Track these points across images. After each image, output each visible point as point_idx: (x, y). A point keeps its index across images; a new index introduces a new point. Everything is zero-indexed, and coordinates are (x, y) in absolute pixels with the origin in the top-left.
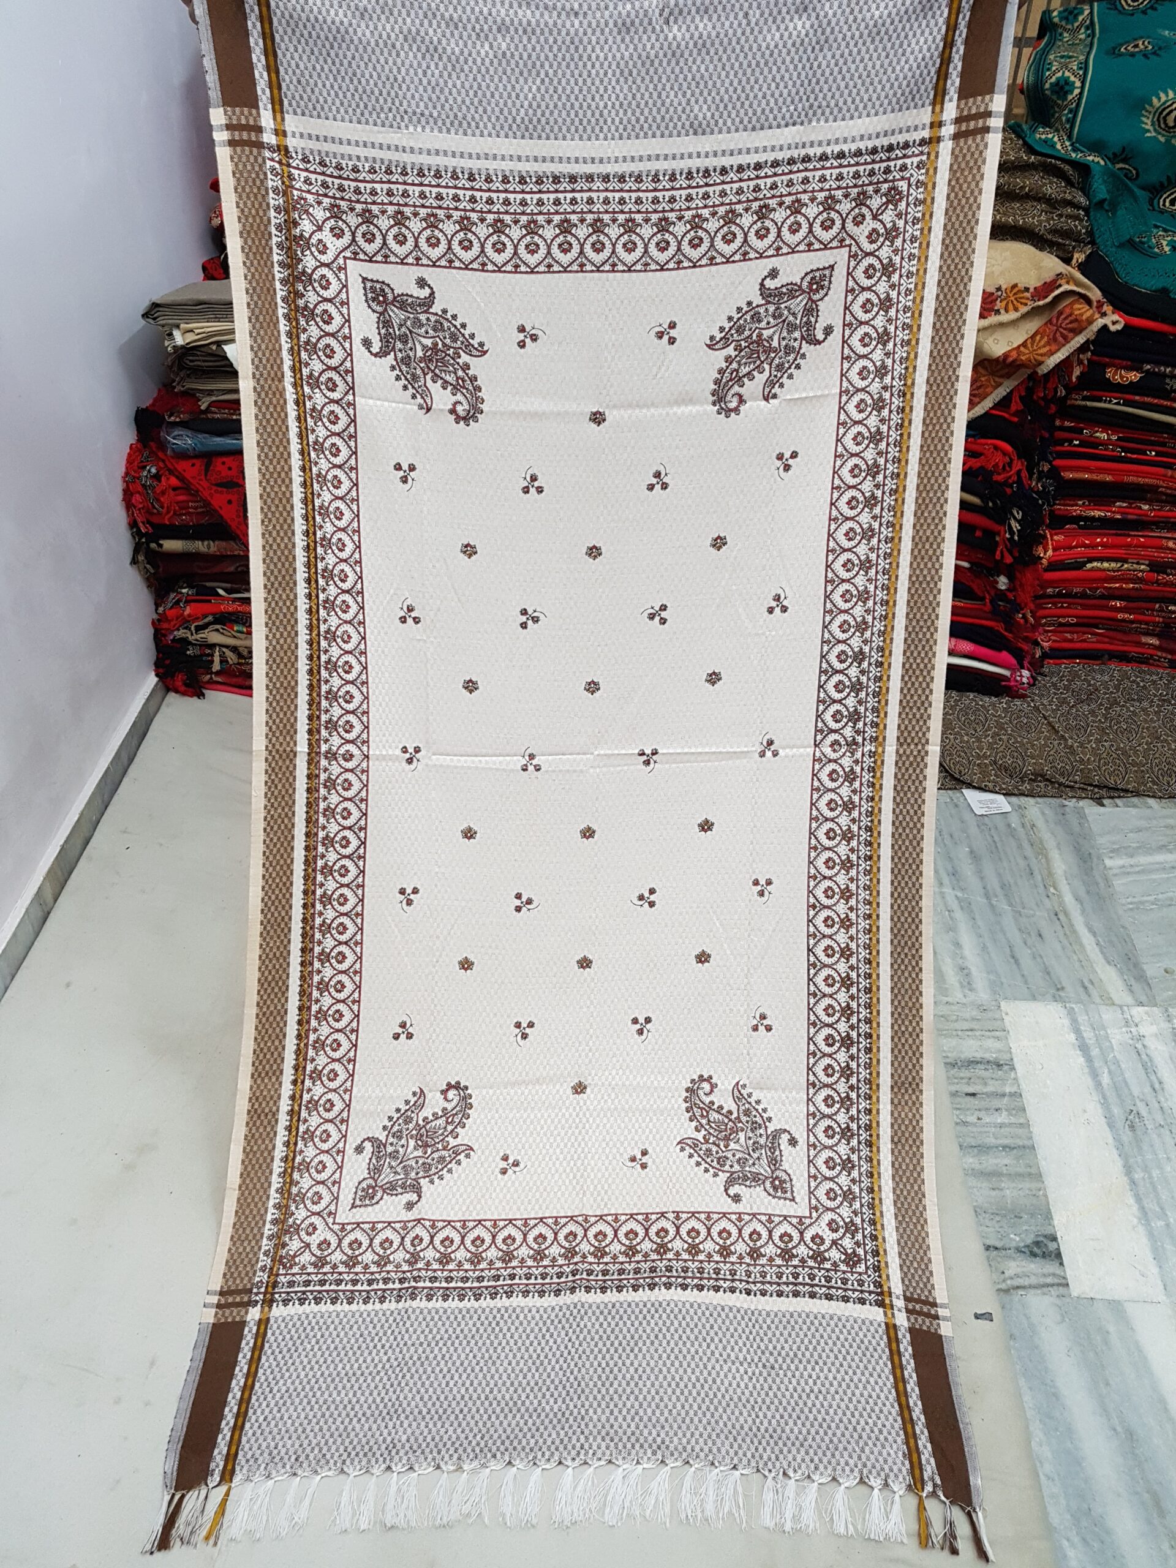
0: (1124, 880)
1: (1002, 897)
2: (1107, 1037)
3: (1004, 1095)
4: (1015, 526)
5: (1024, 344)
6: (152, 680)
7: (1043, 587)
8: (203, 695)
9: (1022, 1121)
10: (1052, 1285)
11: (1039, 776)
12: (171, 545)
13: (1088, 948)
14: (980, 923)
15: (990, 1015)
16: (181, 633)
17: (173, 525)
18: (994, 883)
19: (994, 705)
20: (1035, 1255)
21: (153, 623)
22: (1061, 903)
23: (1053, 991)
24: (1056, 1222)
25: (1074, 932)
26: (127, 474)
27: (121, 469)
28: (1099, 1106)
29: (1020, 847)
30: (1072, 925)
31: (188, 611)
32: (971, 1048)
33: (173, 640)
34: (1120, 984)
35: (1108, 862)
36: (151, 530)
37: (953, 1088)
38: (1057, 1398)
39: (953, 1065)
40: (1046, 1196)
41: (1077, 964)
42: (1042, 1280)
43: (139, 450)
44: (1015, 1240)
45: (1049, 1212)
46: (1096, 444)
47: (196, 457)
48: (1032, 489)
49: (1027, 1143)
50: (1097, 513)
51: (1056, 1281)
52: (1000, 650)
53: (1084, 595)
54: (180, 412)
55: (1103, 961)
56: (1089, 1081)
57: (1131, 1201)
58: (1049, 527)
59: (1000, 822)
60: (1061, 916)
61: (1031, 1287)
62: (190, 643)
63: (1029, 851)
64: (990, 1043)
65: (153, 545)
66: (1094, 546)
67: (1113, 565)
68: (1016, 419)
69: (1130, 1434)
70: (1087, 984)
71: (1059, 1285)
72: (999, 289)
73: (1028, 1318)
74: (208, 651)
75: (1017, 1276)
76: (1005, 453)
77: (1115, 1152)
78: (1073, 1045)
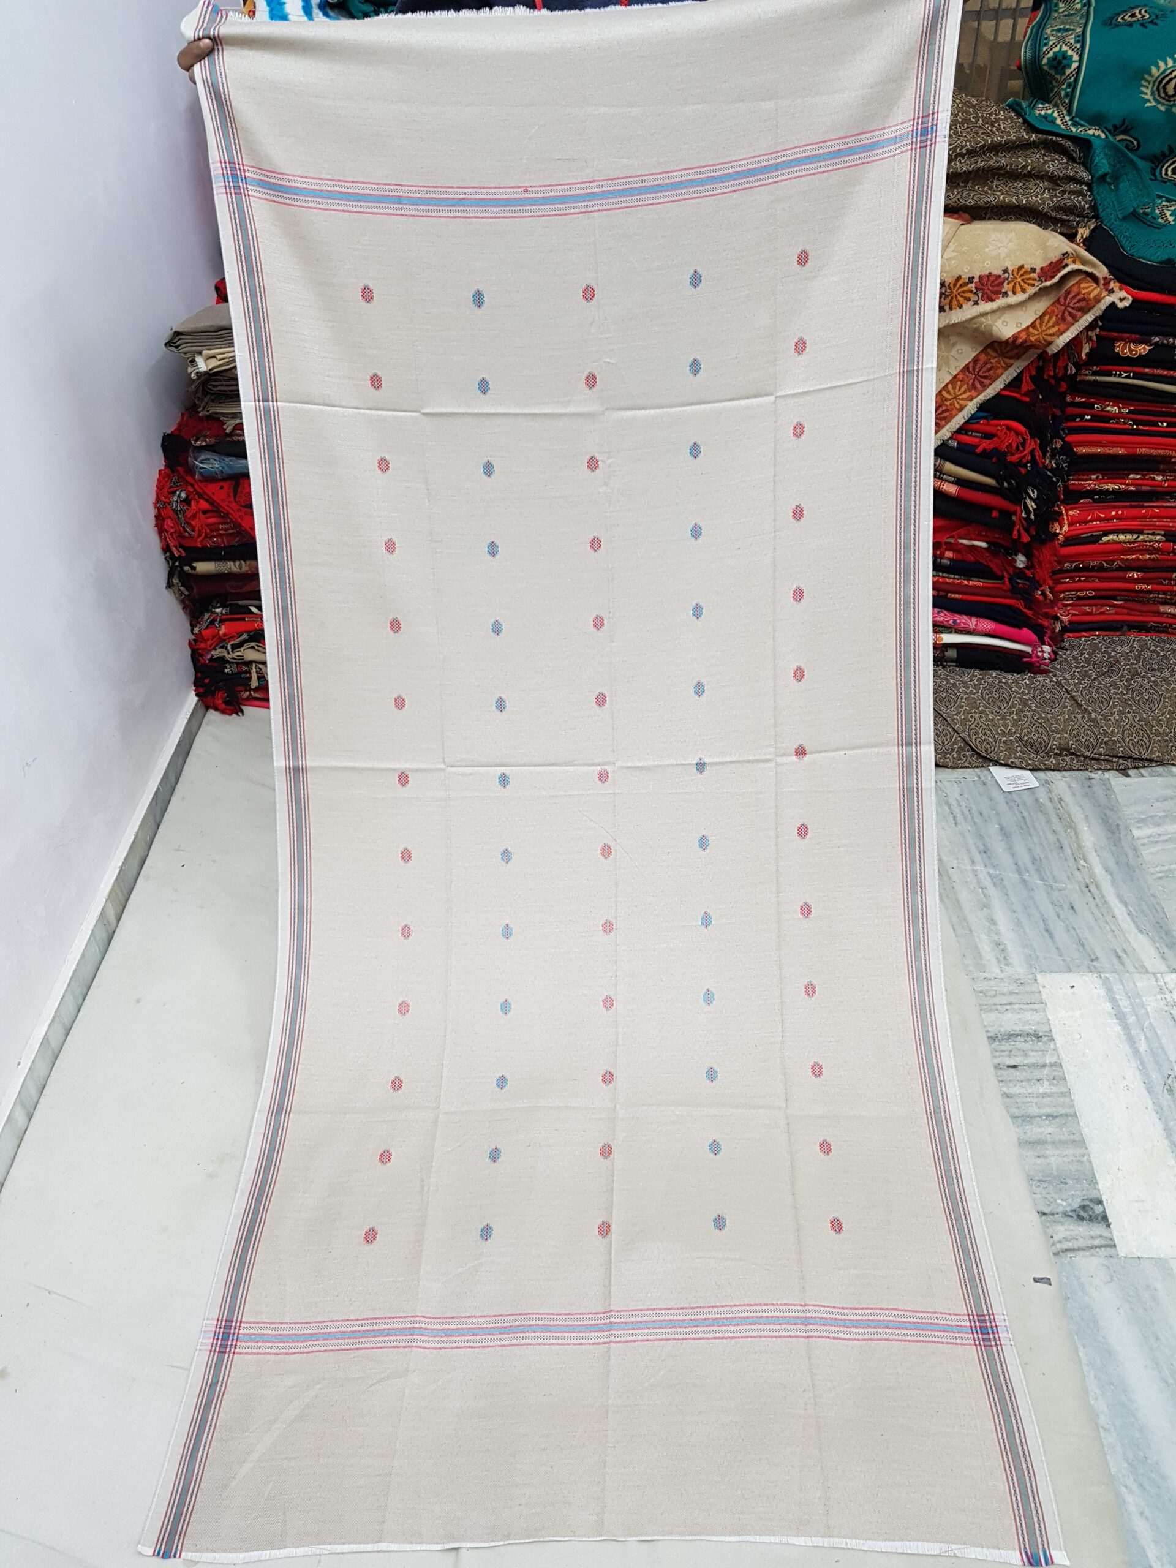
0: (1153, 850)
1: (1033, 872)
2: (1143, 1005)
3: (1044, 1066)
4: (1031, 505)
5: (1033, 325)
6: (192, 699)
7: (1060, 563)
8: (242, 712)
9: (1064, 1090)
10: (1100, 1247)
11: (1065, 750)
12: (203, 567)
13: (1120, 918)
14: (1013, 900)
15: (1027, 988)
16: (218, 653)
17: (204, 548)
18: (1025, 858)
19: (1016, 681)
20: (1081, 1218)
21: (190, 644)
22: (1092, 876)
23: (1087, 962)
24: (1100, 1186)
25: (1106, 902)
26: (158, 500)
27: (152, 497)
28: (1137, 1073)
29: (1049, 821)
30: (1103, 897)
31: (223, 630)
32: (1010, 1021)
33: (211, 660)
34: (1153, 952)
35: (1136, 833)
36: (184, 554)
37: (996, 1061)
38: (1110, 1354)
39: (993, 1039)
40: (1091, 1162)
41: (1110, 935)
42: (1090, 1243)
43: (168, 476)
44: (1063, 1205)
45: (1094, 1177)
46: (1107, 418)
47: (224, 479)
48: (1046, 467)
49: (1070, 1111)
50: (1111, 487)
51: (1103, 1242)
52: (1020, 627)
53: (1101, 568)
54: (205, 437)
55: (1136, 931)
56: (1128, 1050)
57: (1173, 1162)
58: (1063, 502)
59: (1028, 798)
60: (1093, 888)
61: (1079, 1249)
62: (227, 662)
63: (1057, 825)
64: (1028, 1016)
65: (187, 568)
66: (1109, 519)
67: (1129, 537)
68: (1027, 399)
70: (1121, 954)
71: (1106, 1246)
72: (1005, 271)
73: (1078, 1279)
74: (245, 668)
75: (1066, 1239)
76: (1018, 433)
77: (1155, 1117)
78: (1110, 1013)
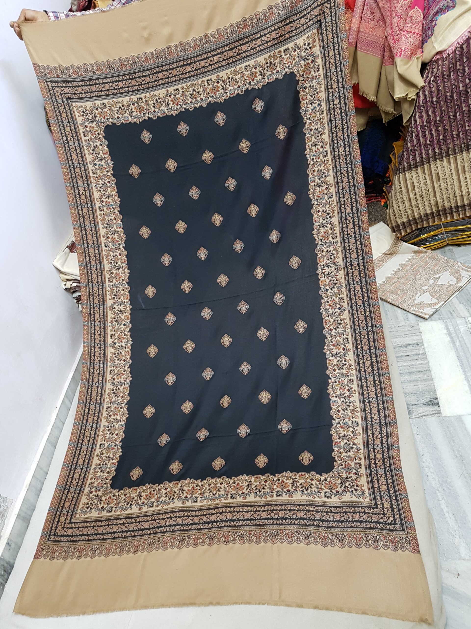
2: (459, 329)
3: (419, 354)
9: (426, 362)
10: (435, 414)
15: (415, 328)
20: (429, 405)
23: (439, 316)
24: (437, 393)
28: (455, 353)
32: (407, 340)
34: (464, 310)
37: (401, 354)
38: (436, 449)
39: (401, 347)
40: (434, 386)
41: (448, 306)
42: (431, 413)
44: (422, 401)
45: (435, 390)
49: (428, 369)
51: (437, 412)
55: (458, 303)
56: (451, 345)
57: (465, 382)
61: (427, 415)
64: (415, 338)
69: (461, 456)
70: (452, 312)
73: (426, 425)
75: (423, 412)
77: (460, 368)
78: (446, 333)
